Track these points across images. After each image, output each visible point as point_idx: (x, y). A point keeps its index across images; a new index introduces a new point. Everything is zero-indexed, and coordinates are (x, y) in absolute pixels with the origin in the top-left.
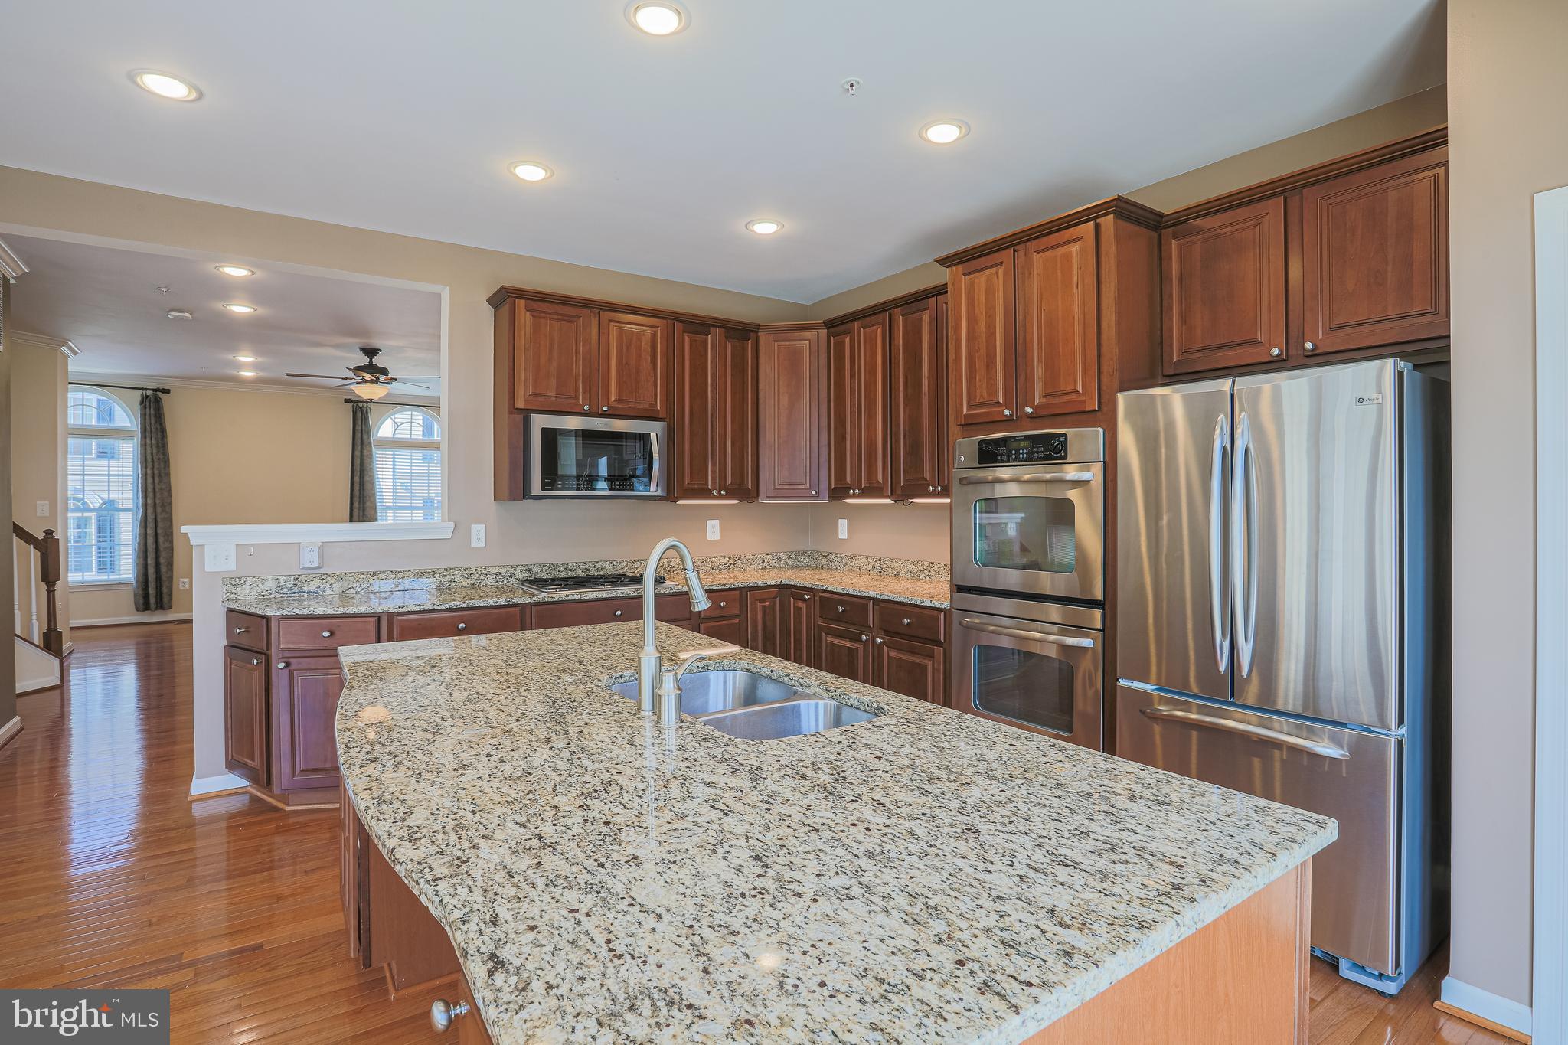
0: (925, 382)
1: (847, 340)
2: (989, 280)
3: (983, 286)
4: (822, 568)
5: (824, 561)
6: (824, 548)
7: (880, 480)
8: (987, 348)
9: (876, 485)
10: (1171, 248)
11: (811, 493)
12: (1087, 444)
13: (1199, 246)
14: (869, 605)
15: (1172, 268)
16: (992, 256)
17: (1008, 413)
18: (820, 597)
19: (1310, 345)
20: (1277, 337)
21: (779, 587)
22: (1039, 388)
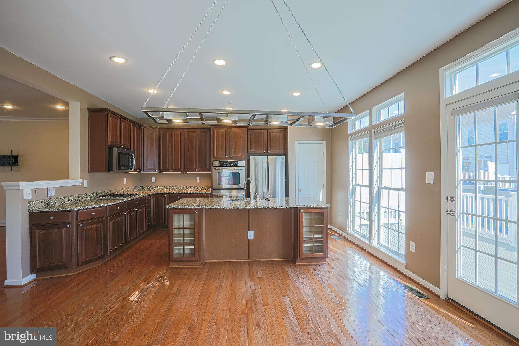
0: (194, 147)
1: (168, 134)
2: (222, 132)
4: (146, 190)
5: (146, 188)
6: (147, 185)
7: (179, 167)
9: (178, 169)
10: (249, 133)
11: (156, 170)
12: (242, 163)
13: (253, 134)
14: (187, 195)
15: (249, 136)
16: (223, 128)
17: (226, 157)
18: (169, 196)
19: (269, 152)
20: (264, 150)
21: (155, 194)
22: (233, 153)
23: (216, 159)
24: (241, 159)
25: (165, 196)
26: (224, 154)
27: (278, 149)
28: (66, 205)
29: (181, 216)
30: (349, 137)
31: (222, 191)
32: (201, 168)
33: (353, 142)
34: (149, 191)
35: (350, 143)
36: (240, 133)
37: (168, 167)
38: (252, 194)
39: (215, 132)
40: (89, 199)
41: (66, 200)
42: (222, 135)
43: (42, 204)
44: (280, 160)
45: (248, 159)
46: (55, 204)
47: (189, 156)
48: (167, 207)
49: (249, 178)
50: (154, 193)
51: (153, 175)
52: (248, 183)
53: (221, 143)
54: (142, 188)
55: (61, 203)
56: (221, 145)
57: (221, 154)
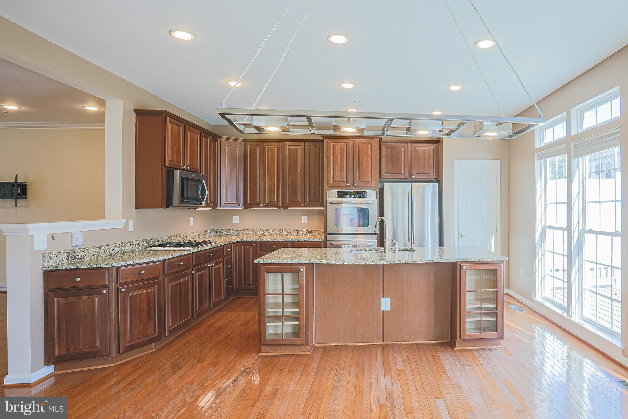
0: (299, 170)
1: (258, 149)
2: (341, 146)
3: (339, 148)
4: (224, 236)
5: (225, 233)
6: (225, 228)
7: (276, 201)
8: (340, 165)
9: (273, 203)
10: (383, 148)
11: (239, 205)
12: (372, 194)
13: (389, 150)
14: (288, 243)
15: (383, 153)
16: (342, 140)
17: (348, 184)
18: (260, 244)
19: (413, 176)
20: (406, 173)
21: (239, 242)
22: (358, 178)
23: (333, 187)
24: (370, 187)
25: (254, 245)
26: (345, 180)
27: (427, 172)
28: (100, 258)
29: (279, 275)
30: (536, 154)
31: (341, 237)
32: (310, 201)
33: (543, 161)
34: (229, 237)
35: (537, 163)
36: (369, 148)
37: (258, 200)
38: (388, 241)
39: (330, 147)
40: (135, 250)
41: (100, 251)
42: (342, 150)
43: (63, 257)
44: (431, 189)
45: (382, 187)
46: (83, 258)
47: (290, 184)
48: (256, 261)
49: (383, 217)
50: (237, 240)
51: (235, 212)
52: (382, 223)
53: (339, 163)
54: (218, 233)
55: (93, 255)
56: (339, 166)
57: (340, 180)
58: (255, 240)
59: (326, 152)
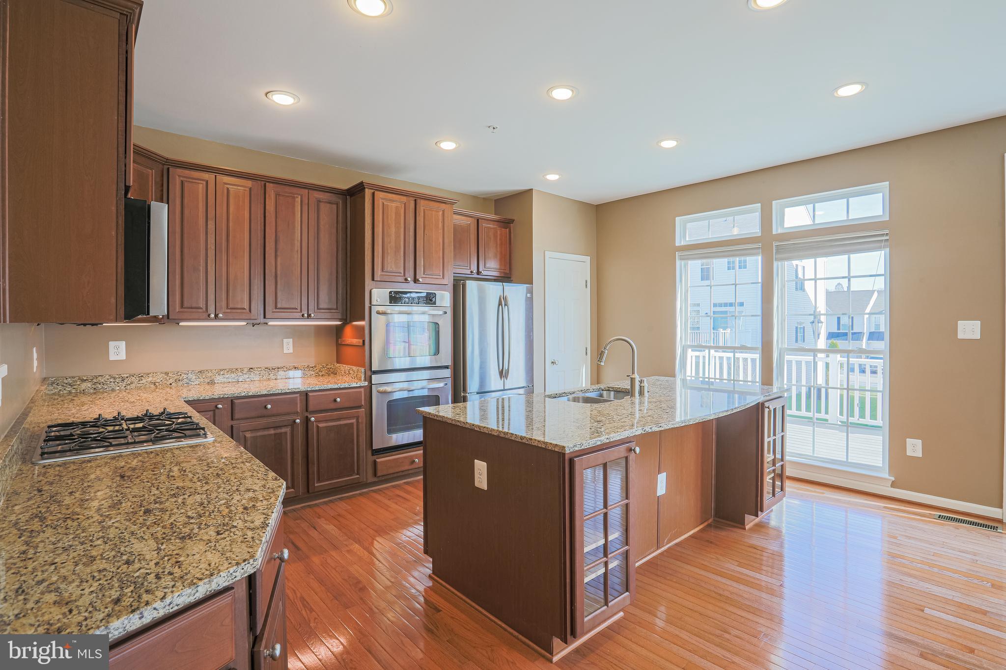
1: (201, 187)
2: (397, 208)
3: (393, 211)
8: (395, 242)
12: (444, 299)
16: (398, 196)
17: (407, 279)
18: (232, 404)
19: (482, 272)
20: (473, 267)
22: (422, 270)
23: (381, 283)
24: (441, 286)
26: (401, 270)
32: (318, 309)
53: (392, 237)
56: (393, 244)
57: (395, 270)
58: (222, 396)
59: (369, 215)
